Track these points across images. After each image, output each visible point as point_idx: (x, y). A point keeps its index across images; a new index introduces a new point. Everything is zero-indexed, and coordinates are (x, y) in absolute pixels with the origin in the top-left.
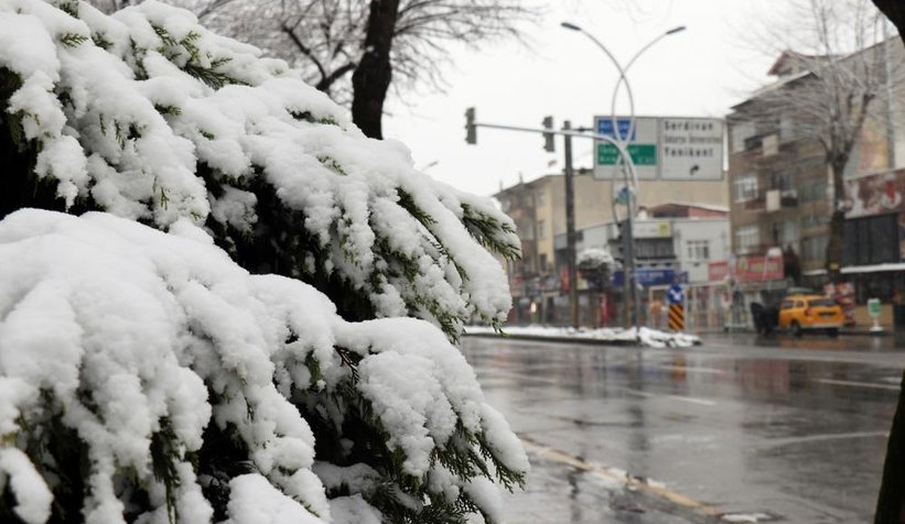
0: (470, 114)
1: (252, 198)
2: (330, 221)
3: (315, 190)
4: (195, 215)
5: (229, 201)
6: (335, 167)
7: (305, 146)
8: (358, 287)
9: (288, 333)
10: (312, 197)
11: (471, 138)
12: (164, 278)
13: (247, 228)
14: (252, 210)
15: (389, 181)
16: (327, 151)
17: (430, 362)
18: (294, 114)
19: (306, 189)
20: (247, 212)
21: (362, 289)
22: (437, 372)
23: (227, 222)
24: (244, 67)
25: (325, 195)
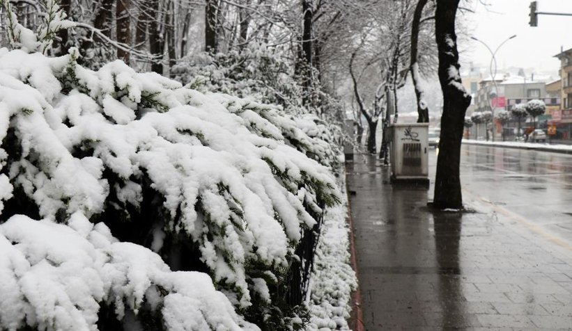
0: (533, 6)
1: (139, 187)
2: (177, 204)
3: (170, 185)
4: (86, 209)
5: (127, 189)
6: (183, 171)
7: (170, 157)
8: (195, 240)
9: (125, 279)
10: (168, 190)
11: (534, 22)
12: (14, 270)
13: (137, 205)
14: (139, 194)
15: (213, 180)
16: (180, 162)
17: (198, 302)
18: (179, 131)
19: (166, 185)
20: (137, 196)
21: (197, 241)
22: (202, 308)
23: (127, 201)
24: (166, 97)
25: (175, 189)
